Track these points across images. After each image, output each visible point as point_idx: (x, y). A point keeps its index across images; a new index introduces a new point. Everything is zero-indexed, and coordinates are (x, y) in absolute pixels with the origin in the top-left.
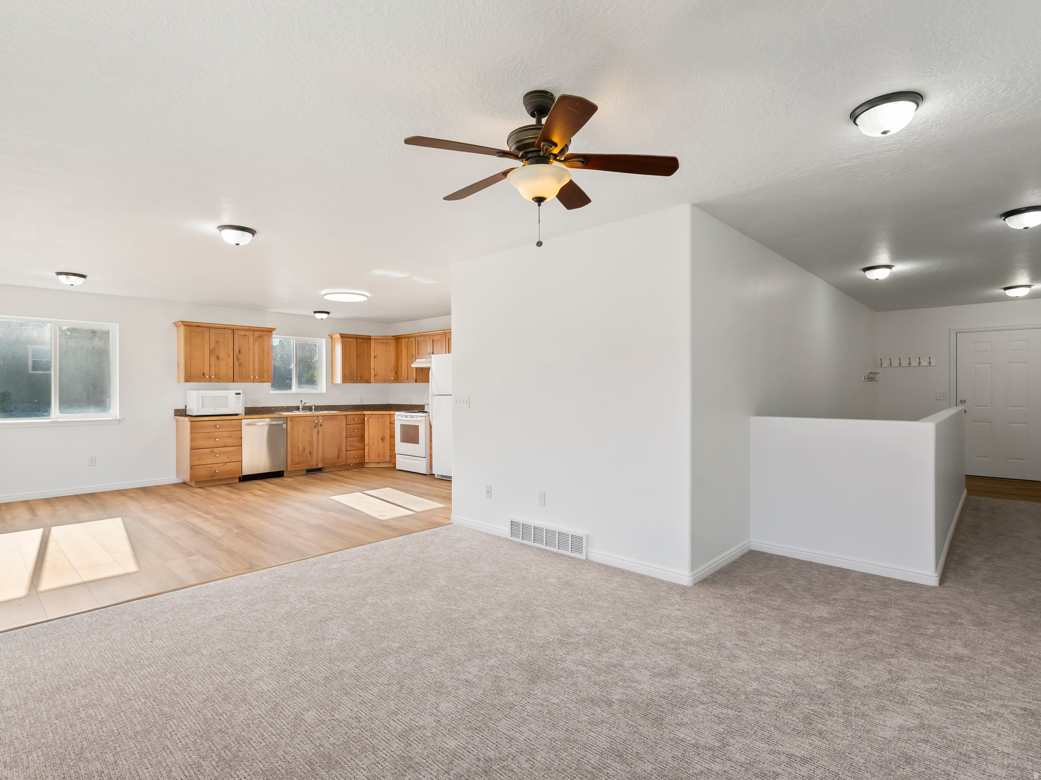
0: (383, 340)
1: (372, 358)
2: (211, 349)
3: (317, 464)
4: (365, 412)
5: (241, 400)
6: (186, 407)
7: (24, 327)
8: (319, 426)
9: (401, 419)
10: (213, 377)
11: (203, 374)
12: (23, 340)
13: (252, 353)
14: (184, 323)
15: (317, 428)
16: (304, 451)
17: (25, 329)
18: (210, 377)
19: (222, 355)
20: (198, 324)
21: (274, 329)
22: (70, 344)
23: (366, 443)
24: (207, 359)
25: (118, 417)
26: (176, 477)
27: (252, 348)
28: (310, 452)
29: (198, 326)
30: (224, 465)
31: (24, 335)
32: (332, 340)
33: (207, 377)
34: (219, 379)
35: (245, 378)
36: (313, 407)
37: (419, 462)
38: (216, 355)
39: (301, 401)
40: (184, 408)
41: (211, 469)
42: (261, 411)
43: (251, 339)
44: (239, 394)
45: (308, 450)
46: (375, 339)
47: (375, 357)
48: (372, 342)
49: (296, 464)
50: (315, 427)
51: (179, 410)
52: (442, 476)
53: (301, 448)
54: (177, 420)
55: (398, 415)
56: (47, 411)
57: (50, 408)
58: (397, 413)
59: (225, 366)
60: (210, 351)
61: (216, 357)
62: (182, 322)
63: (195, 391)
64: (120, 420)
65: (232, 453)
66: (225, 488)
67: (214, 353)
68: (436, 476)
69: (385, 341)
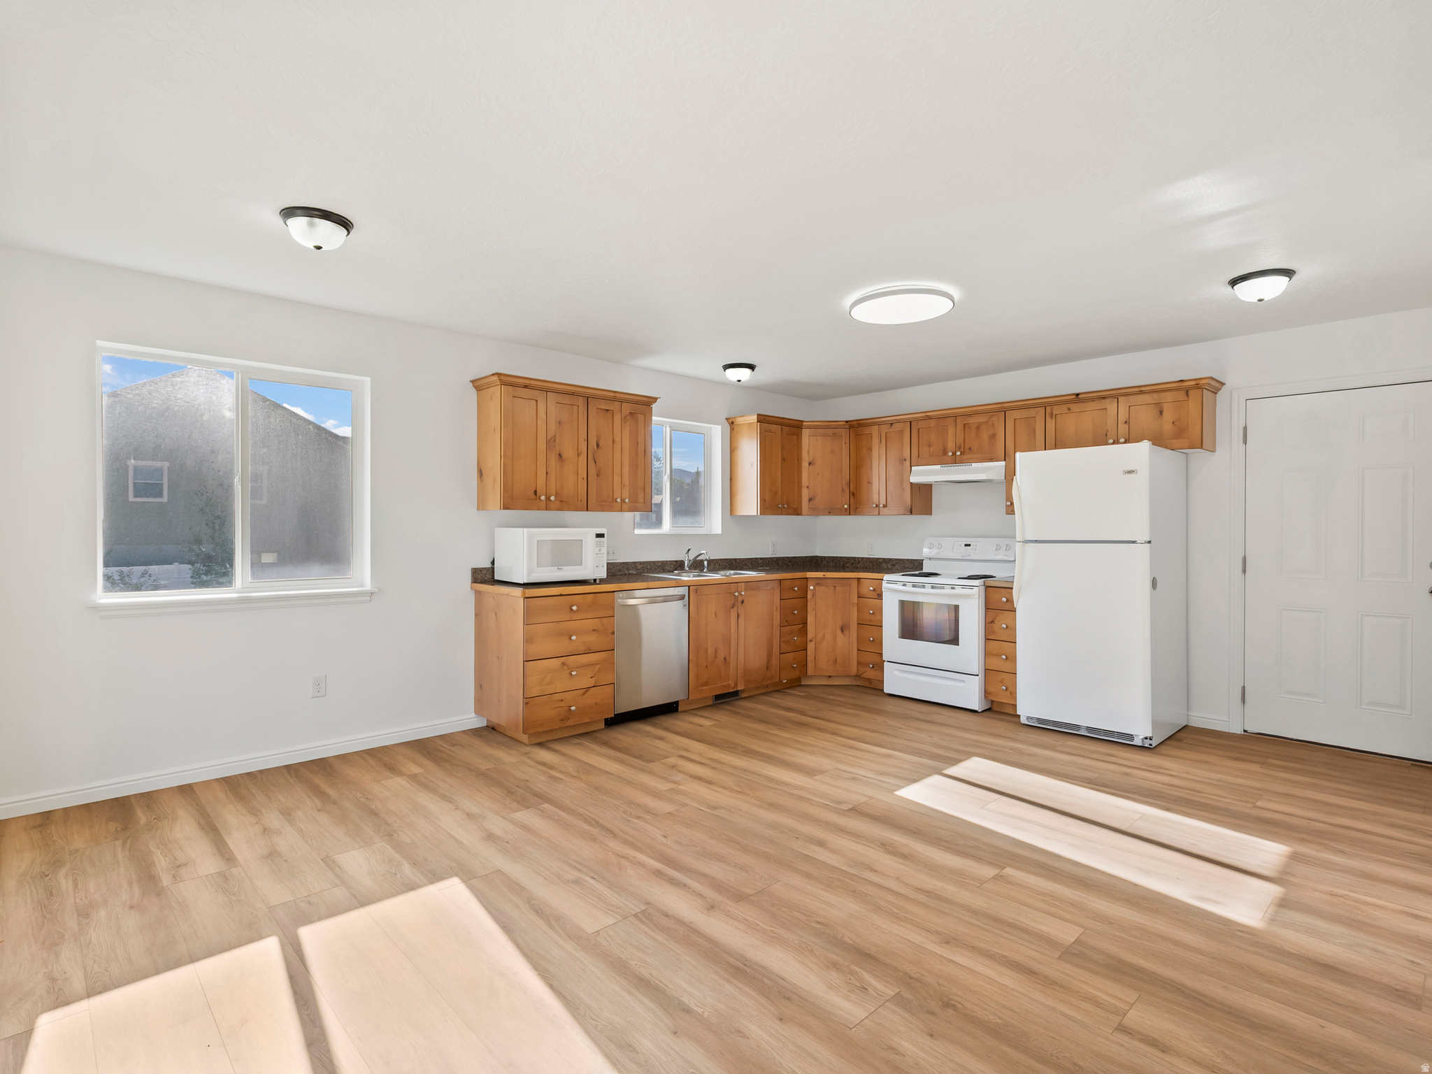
0: (829, 428)
1: (805, 464)
2: (550, 436)
3: (736, 684)
4: (810, 575)
5: (604, 550)
6: (493, 563)
7: (178, 379)
8: (740, 604)
9: (895, 589)
10: (552, 498)
11: (535, 492)
12: (176, 408)
13: (617, 447)
14: (502, 378)
15: (735, 608)
16: (716, 657)
17: (182, 382)
18: (548, 499)
19: (569, 453)
20: (527, 382)
21: (655, 399)
22: (272, 420)
23: (810, 635)
24: (542, 458)
25: (368, 586)
26: (473, 715)
27: (618, 439)
28: (725, 658)
29: (526, 387)
30: (584, 694)
31: (179, 396)
32: (732, 429)
33: (543, 498)
34: (564, 503)
35: (607, 504)
37: (962, 684)
38: (558, 452)
39: (689, 550)
40: (489, 565)
41: (562, 704)
43: (617, 419)
44: (602, 535)
45: (721, 654)
46: (810, 427)
47: (810, 464)
48: (806, 433)
49: (702, 685)
50: (733, 606)
51: (481, 570)
52: (1039, 720)
53: (711, 651)
54: (478, 594)
55: (889, 582)
56: (226, 574)
57: (232, 565)
58: (887, 577)
59: (572, 479)
60: (548, 442)
61: (557, 456)
62: (498, 374)
63: (525, 530)
64: (372, 593)
65: (598, 667)
66: (586, 742)
67: (555, 446)
68: (1023, 720)
69: (830, 431)
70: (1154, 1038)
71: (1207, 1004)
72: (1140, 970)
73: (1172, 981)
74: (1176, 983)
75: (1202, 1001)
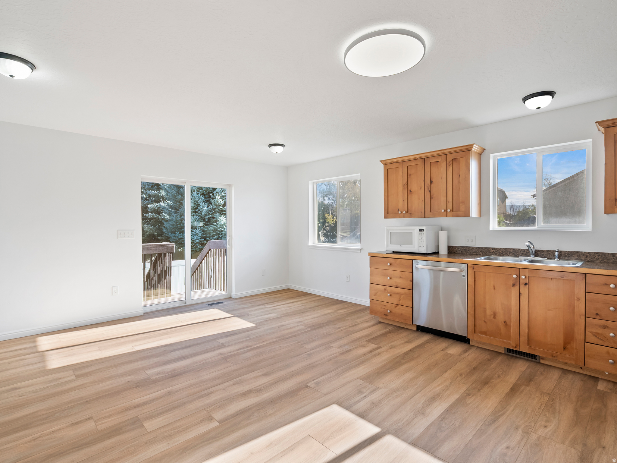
2: (404, 183)
8: (522, 286)
10: (404, 212)
11: (398, 210)
13: (444, 181)
16: (495, 318)
19: (415, 188)
20: (393, 160)
24: (401, 194)
27: (444, 176)
28: (505, 322)
29: (394, 163)
30: (395, 307)
33: (400, 212)
34: (411, 214)
35: (437, 213)
36: (556, 254)
38: (409, 189)
42: (476, 252)
43: (444, 165)
44: (423, 230)
45: (501, 318)
59: (418, 200)
61: (409, 192)
65: (401, 296)
67: (407, 187)
70: (79, 424)
71: (73, 448)
72: (109, 438)
73: (94, 445)
74: (92, 445)
75: (76, 447)
